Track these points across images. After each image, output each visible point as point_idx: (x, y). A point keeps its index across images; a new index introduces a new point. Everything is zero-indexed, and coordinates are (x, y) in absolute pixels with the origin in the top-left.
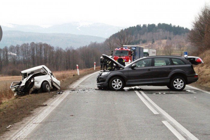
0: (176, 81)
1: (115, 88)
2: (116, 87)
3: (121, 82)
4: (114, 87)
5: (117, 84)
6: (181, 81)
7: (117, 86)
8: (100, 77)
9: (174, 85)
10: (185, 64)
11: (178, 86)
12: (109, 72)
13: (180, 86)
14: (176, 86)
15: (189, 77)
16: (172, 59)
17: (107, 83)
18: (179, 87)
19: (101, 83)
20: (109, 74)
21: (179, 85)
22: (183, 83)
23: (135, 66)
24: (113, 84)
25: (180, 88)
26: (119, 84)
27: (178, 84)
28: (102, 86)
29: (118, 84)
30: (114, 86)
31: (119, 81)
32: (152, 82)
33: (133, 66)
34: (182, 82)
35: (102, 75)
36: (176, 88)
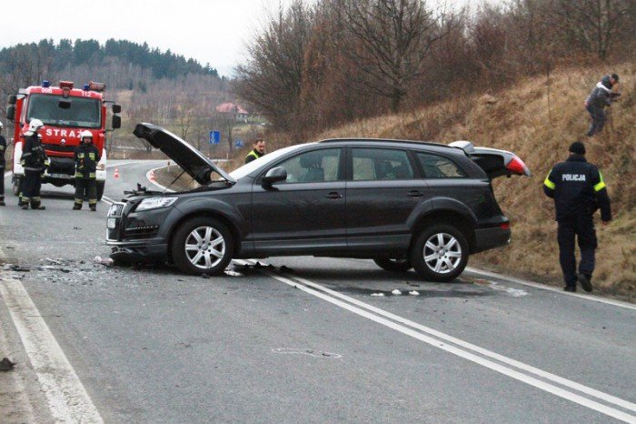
0: (435, 241)
1: (198, 263)
2: (203, 258)
3: (220, 239)
4: (194, 261)
5: (206, 247)
6: (453, 241)
7: (207, 255)
8: (131, 215)
9: (428, 259)
10: (467, 176)
11: (440, 262)
12: (175, 199)
13: (447, 261)
14: (433, 263)
15: (482, 226)
16: (419, 155)
17: (163, 242)
18: (444, 264)
19: (133, 241)
20: (173, 206)
21: (443, 259)
22: (459, 252)
23: (282, 178)
24: (189, 247)
25: (448, 271)
26: (214, 248)
27: (443, 254)
28: (141, 253)
29: (210, 248)
30: (193, 253)
31: (214, 236)
32: (345, 245)
33: (269, 174)
34: (454, 249)
35: (142, 206)
36: (434, 270)
